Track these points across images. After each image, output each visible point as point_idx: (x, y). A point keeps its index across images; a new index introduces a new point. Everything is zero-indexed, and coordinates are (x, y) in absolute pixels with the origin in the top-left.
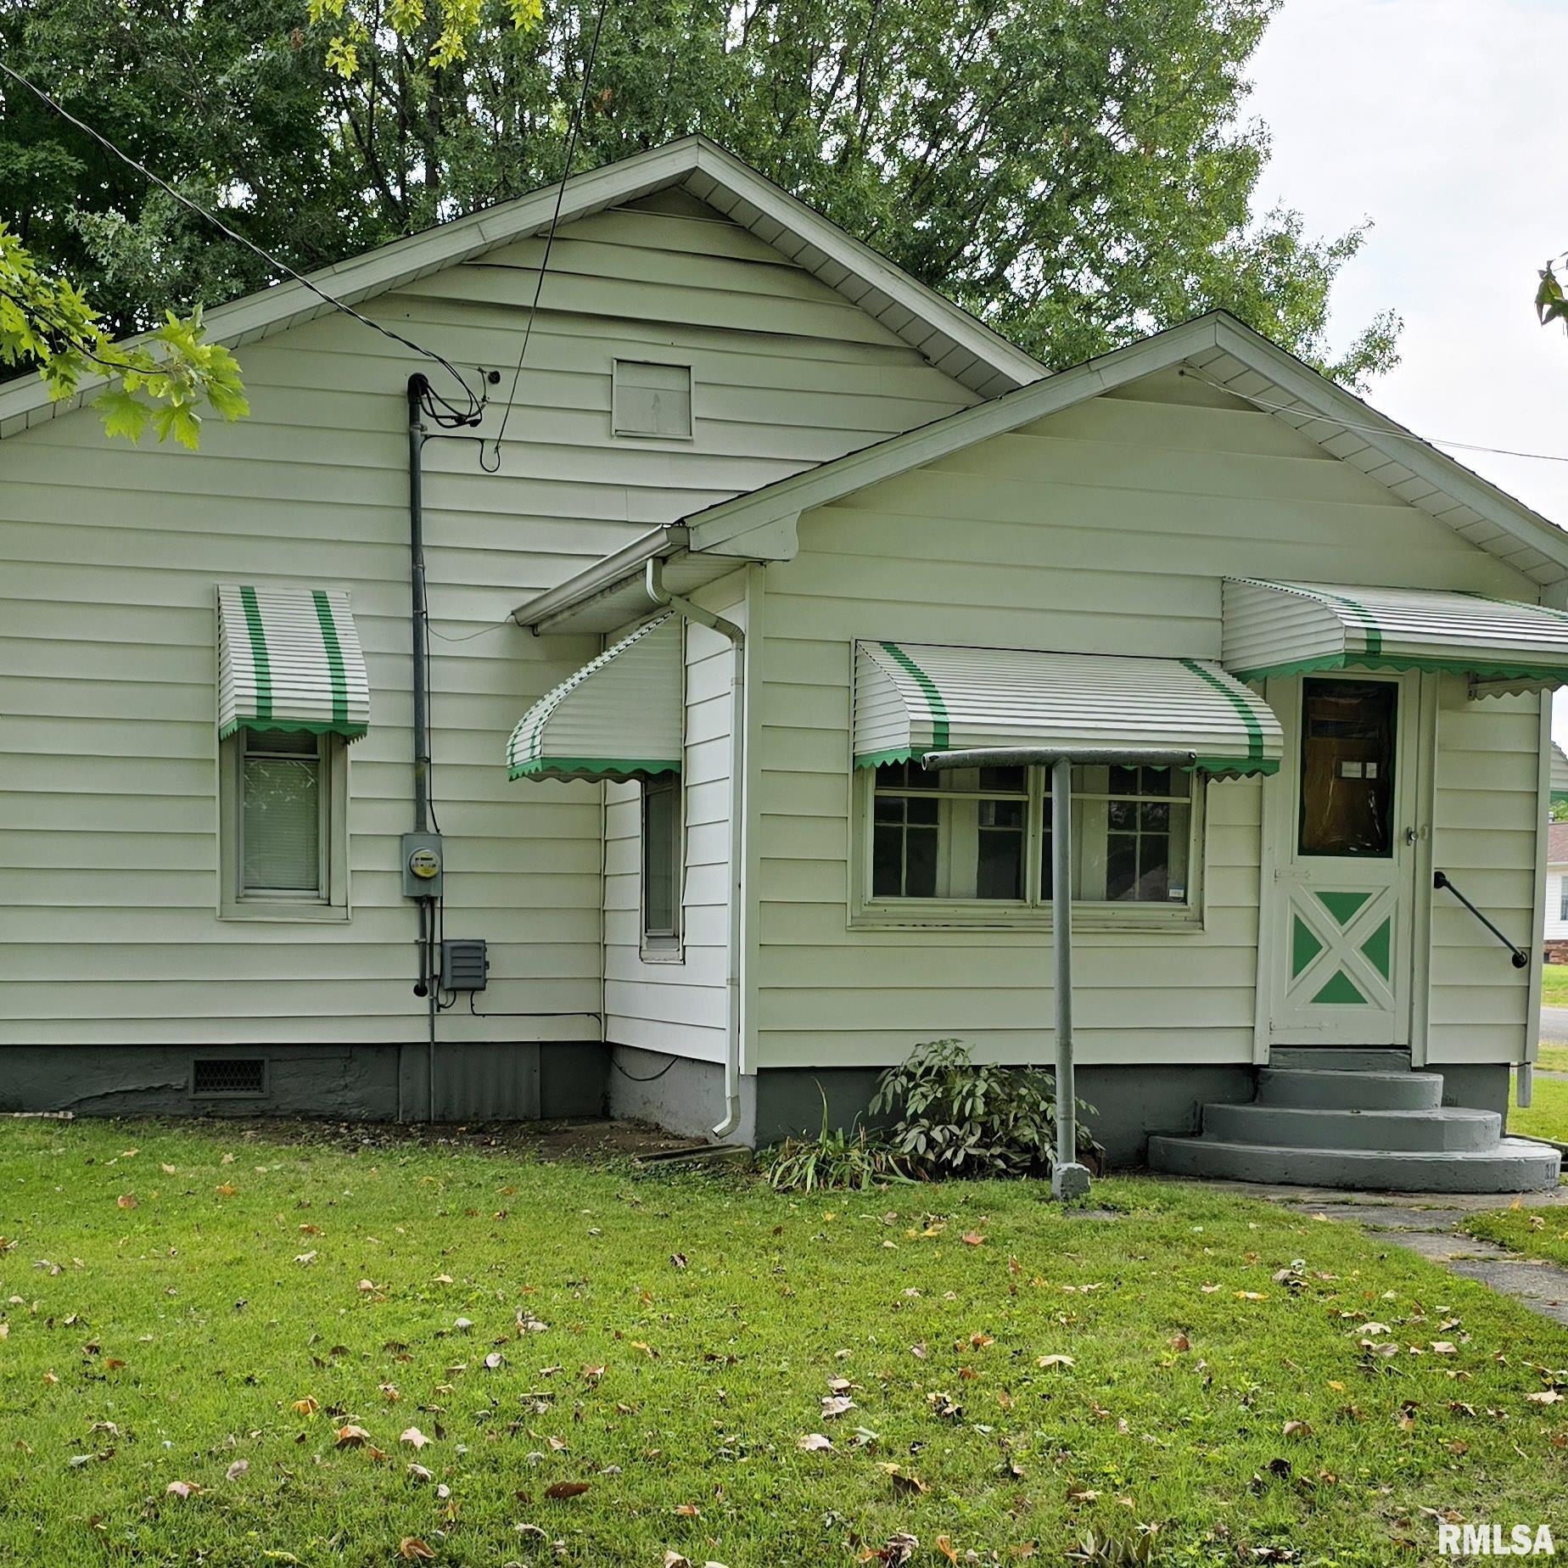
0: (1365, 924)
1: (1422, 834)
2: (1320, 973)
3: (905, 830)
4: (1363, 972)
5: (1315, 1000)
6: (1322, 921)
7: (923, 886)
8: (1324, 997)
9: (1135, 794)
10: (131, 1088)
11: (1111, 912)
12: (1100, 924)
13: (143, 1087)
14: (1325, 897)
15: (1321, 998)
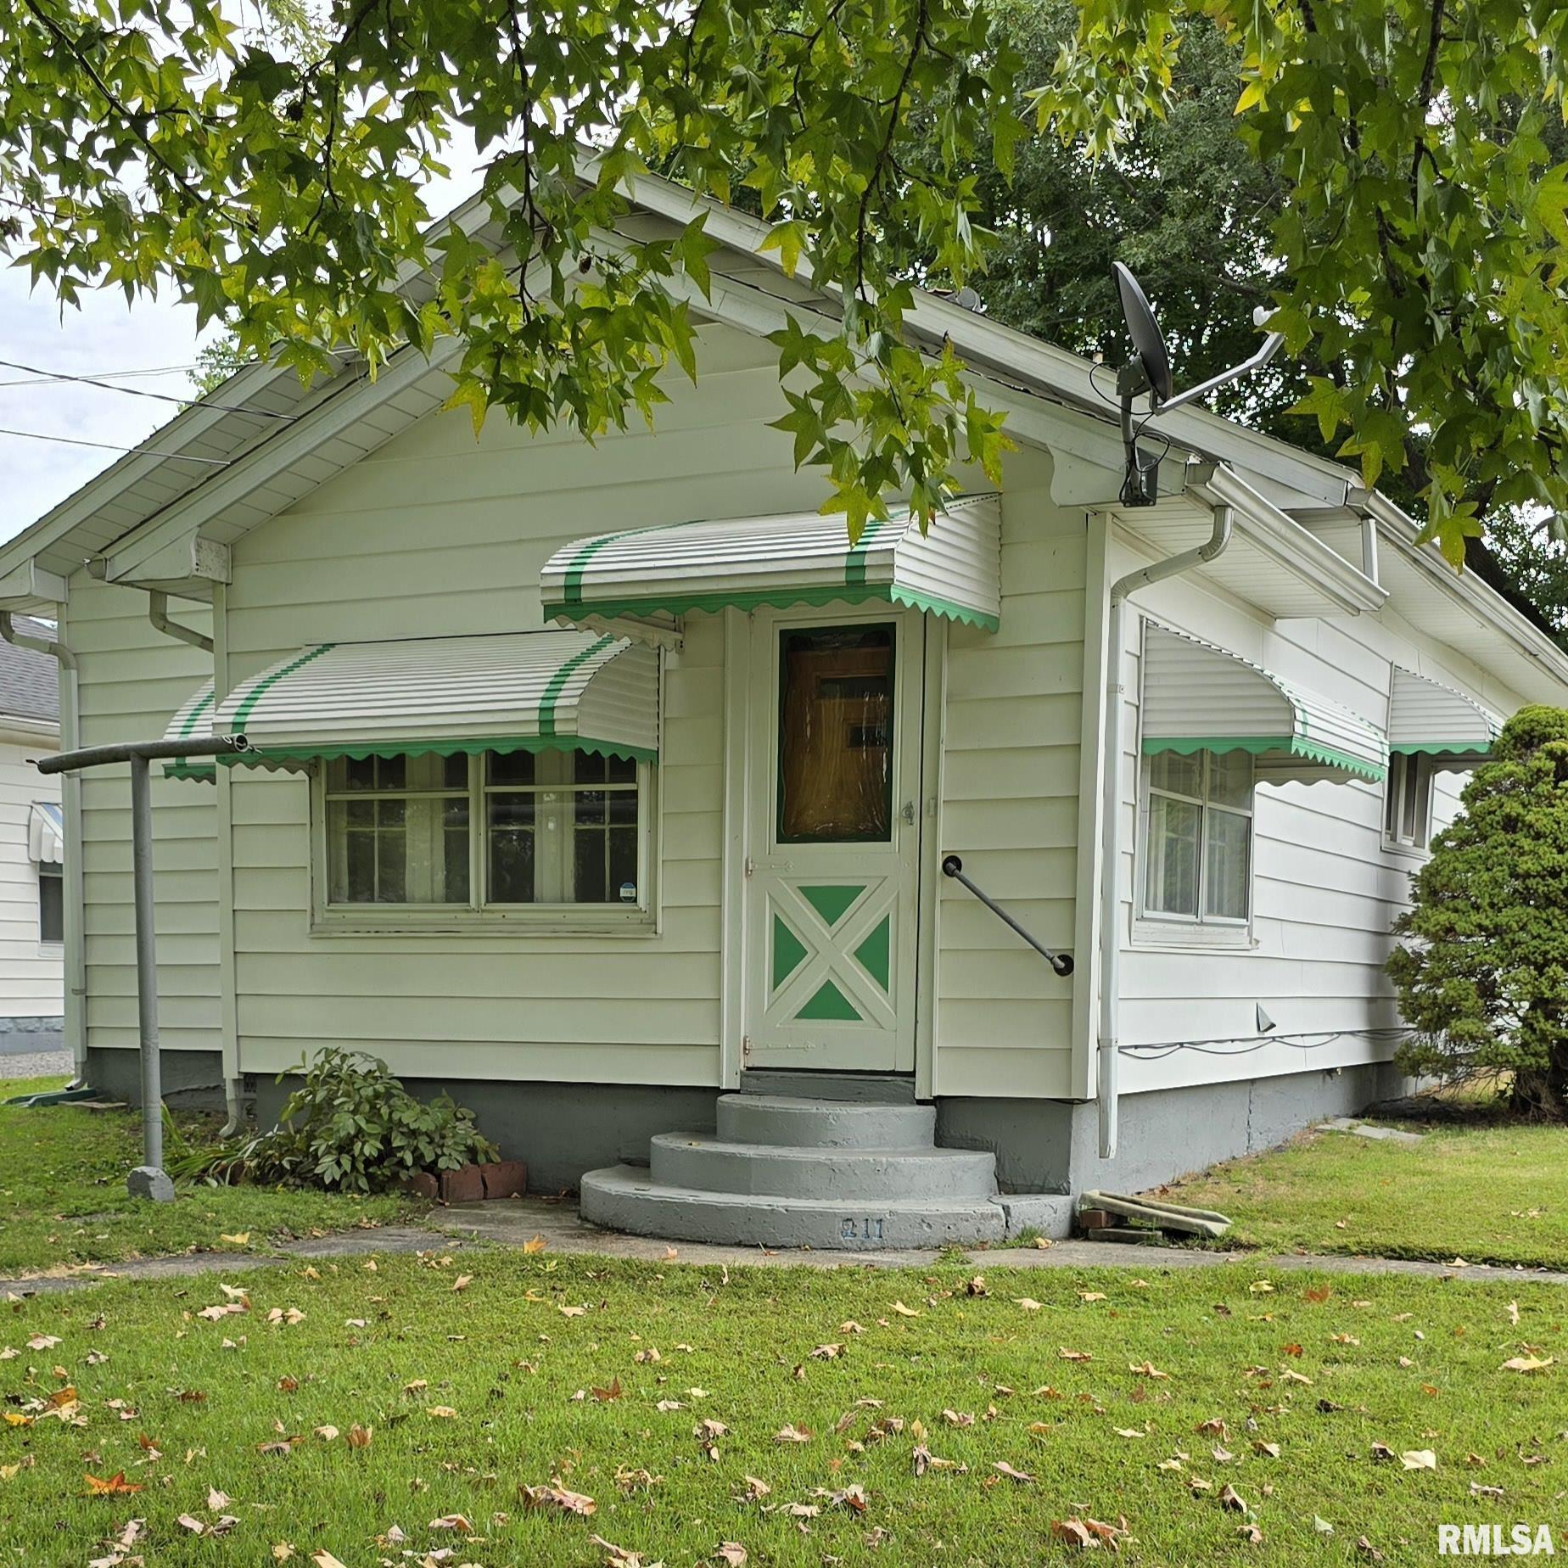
0: (859, 923)
1: (925, 811)
2: (805, 983)
3: (376, 835)
4: (858, 982)
5: (799, 1016)
6: (806, 921)
7: (394, 891)
8: (809, 1012)
9: (603, 782)
10: (195, 1087)
11: (561, 915)
12: (551, 928)
13: (204, 1086)
14: (808, 892)
15: (805, 1013)
